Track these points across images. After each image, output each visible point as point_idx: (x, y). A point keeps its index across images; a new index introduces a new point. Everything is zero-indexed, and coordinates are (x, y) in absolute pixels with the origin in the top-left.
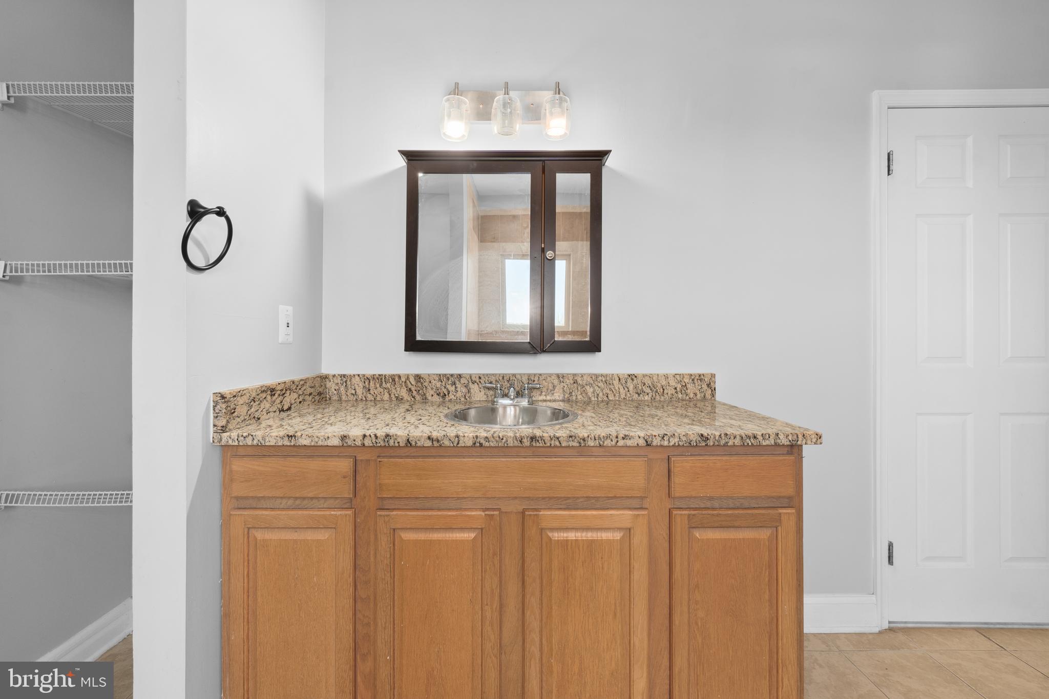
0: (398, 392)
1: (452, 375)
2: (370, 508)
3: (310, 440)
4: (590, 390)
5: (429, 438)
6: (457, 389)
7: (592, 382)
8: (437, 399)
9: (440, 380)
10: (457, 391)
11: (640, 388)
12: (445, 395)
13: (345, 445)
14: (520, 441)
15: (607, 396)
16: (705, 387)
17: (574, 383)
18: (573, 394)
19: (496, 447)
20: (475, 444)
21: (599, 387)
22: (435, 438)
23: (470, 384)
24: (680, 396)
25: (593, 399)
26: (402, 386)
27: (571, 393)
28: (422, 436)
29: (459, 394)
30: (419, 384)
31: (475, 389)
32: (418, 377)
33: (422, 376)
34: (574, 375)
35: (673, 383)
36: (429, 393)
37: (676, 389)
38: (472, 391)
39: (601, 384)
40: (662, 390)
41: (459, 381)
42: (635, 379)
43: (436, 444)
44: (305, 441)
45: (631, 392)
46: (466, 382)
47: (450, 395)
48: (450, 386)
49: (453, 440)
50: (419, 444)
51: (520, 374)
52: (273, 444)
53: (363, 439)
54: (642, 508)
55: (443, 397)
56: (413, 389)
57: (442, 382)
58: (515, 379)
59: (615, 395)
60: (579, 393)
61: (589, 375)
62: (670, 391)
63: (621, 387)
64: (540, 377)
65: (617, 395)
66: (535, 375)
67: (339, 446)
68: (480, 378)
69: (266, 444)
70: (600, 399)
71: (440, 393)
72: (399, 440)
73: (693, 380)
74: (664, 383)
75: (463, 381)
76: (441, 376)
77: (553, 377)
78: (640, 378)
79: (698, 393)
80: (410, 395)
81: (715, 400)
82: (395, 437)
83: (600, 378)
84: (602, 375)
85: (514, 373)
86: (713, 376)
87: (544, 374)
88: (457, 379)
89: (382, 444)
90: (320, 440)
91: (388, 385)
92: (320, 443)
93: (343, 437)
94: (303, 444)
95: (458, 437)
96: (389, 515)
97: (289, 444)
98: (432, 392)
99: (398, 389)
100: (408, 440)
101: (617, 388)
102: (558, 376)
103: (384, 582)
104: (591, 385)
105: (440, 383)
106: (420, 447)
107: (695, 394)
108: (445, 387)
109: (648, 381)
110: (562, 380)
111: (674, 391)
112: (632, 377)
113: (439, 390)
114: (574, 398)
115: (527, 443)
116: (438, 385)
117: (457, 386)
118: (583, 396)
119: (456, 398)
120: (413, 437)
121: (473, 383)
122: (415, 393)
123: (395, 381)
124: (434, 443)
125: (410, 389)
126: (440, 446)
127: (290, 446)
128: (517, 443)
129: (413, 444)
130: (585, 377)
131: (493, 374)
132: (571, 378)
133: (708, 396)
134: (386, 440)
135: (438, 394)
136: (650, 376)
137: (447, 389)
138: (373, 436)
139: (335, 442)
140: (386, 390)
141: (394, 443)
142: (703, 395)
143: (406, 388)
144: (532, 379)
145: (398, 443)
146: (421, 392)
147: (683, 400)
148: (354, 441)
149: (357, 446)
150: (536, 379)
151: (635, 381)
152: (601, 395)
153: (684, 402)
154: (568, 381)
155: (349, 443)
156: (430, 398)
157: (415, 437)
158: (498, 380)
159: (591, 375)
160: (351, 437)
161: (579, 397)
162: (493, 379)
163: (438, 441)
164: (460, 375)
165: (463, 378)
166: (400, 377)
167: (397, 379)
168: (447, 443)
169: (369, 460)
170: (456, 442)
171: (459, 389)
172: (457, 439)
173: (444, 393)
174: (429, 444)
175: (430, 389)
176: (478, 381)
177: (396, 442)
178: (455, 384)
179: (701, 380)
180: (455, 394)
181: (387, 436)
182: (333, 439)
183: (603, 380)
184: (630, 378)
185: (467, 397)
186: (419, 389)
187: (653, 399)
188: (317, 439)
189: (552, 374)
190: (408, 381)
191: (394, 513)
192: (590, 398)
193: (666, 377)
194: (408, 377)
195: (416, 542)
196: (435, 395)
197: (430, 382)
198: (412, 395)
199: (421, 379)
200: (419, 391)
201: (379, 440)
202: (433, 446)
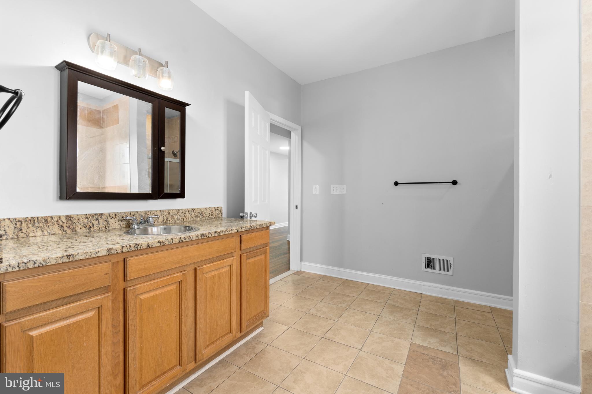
0: (51, 229)
1: (96, 214)
2: (119, 289)
3: (85, 255)
4: (175, 217)
5: (159, 242)
6: (99, 223)
7: (177, 213)
8: (84, 230)
9: (87, 218)
10: (100, 224)
11: (197, 214)
12: (91, 227)
13: (110, 254)
14: (198, 237)
15: (183, 220)
16: (219, 212)
17: (169, 214)
18: (168, 220)
19: (188, 241)
20: (180, 241)
21: (180, 216)
22: (162, 241)
23: (109, 219)
24: (211, 217)
25: (177, 221)
26: (54, 224)
27: (167, 219)
28: (155, 242)
29: (101, 226)
30: (70, 222)
31: (112, 221)
32: (69, 218)
33: (72, 216)
34: (169, 210)
35: (208, 212)
36: (78, 227)
37: (209, 214)
38: (110, 223)
39: (180, 214)
40: (204, 215)
41: (101, 217)
42: (194, 210)
43: (162, 244)
44: (81, 257)
45: (193, 217)
46: (106, 218)
47: (94, 227)
48: (95, 221)
49: (170, 241)
50: (154, 246)
51: (140, 211)
52: (54, 263)
53: (122, 248)
54: (233, 256)
55: (89, 229)
56: (64, 225)
57: (88, 219)
58: (138, 214)
59: (186, 219)
60: (171, 219)
61: (175, 210)
62: (207, 215)
63: (189, 215)
64: (151, 212)
65: (187, 218)
66: (148, 211)
67: (107, 255)
68: (116, 215)
69: (47, 265)
70: (180, 221)
71: (87, 226)
72: (143, 245)
73: (215, 210)
74: (205, 212)
75: (104, 217)
76: (88, 215)
77: (158, 212)
78: (196, 210)
79: (217, 215)
80: (62, 229)
81: (222, 217)
82: (141, 244)
83: (180, 211)
84: (181, 210)
85: (136, 211)
86: (222, 208)
87: (154, 211)
88: (100, 217)
89: (134, 249)
90: (93, 254)
91: (41, 225)
92: (93, 256)
93: (109, 249)
94: (79, 259)
95: (172, 239)
96: (134, 288)
97: (68, 261)
98: (80, 226)
99: (51, 227)
100: (148, 245)
101: (187, 215)
102: (161, 211)
103: (132, 326)
104: (176, 214)
105: (87, 220)
106: (154, 247)
107: (216, 216)
108: (91, 222)
109: (199, 211)
110: (163, 213)
111: (209, 215)
112: (193, 210)
113: (86, 225)
114: (168, 222)
115: (200, 237)
116: (86, 221)
117: (99, 221)
118: (172, 220)
119: (98, 229)
120: (151, 243)
121: (111, 218)
122: (66, 228)
123: (47, 221)
124: (161, 244)
125: (61, 226)
126: (164, 245)
127: (69, 262)
128: (197, 238)
129: (151, 246)
130: (173, 211)
131: (124, 212)
132: (167, 212)
133: (220, 216)
134: (136, 247)
135: (85, 227)
136: (200, 209)
137: (92, 223)
138: (128, 246)
139: (104, 253)
140: (38, 229)
141: (140, 247)
142: (218, 216)
143: (58, 226)
144: (147, 213)
145: (143, 247)
146: (71, 227)
147: (212, 218)
148: (116, 250)
149: (118, 253)
150: (149, 213)
151: (195, 211)
152: (180, 219)
153: (212, 219)
154: (165, 213)
155: (113, 252)
156: (78, 230)
157: (152, 242)
158: (127, 215)
159: (176, 210)
160: (114, 249)
161: (171, 221)
162: (124, 215)
163: (163, 243)
164: (102, 214)
165: (104, 216)
166: (52, 218)
167: (49, 220)
168: (167, 243)
169: (119, 261)
170: (172, 242)
171: (101, 223)
172: (172, 240)
173: (90, 226)
174: (158, 245)
175: (79, 224)
176: (114, 217)
177: (141, 247)
178: (98, 219)
179: (218, 209)
180: (98, 226)
181: (136, 244)
182: (102, 252)
183: (182, 212)
184: (192, 210)
185: (107, 227)
186: (70, 225)
187: (201, 219)
188: (90, 254)
189: (158, 211)
190: (60, 221)
191: (138, 286)
192: (176, 221)
193: (206, 209)
194: (59, 218)
195: (149, 298)
196: (83, 228)
197: (79, 220)
198: (63, 230)
199: (71, 218)
200: (69, 226)
201: (132, 247)
202: (160, 246)
